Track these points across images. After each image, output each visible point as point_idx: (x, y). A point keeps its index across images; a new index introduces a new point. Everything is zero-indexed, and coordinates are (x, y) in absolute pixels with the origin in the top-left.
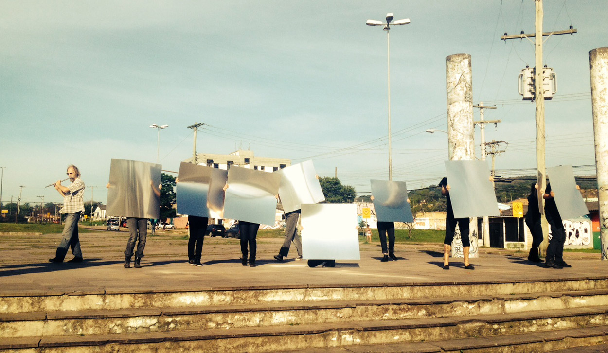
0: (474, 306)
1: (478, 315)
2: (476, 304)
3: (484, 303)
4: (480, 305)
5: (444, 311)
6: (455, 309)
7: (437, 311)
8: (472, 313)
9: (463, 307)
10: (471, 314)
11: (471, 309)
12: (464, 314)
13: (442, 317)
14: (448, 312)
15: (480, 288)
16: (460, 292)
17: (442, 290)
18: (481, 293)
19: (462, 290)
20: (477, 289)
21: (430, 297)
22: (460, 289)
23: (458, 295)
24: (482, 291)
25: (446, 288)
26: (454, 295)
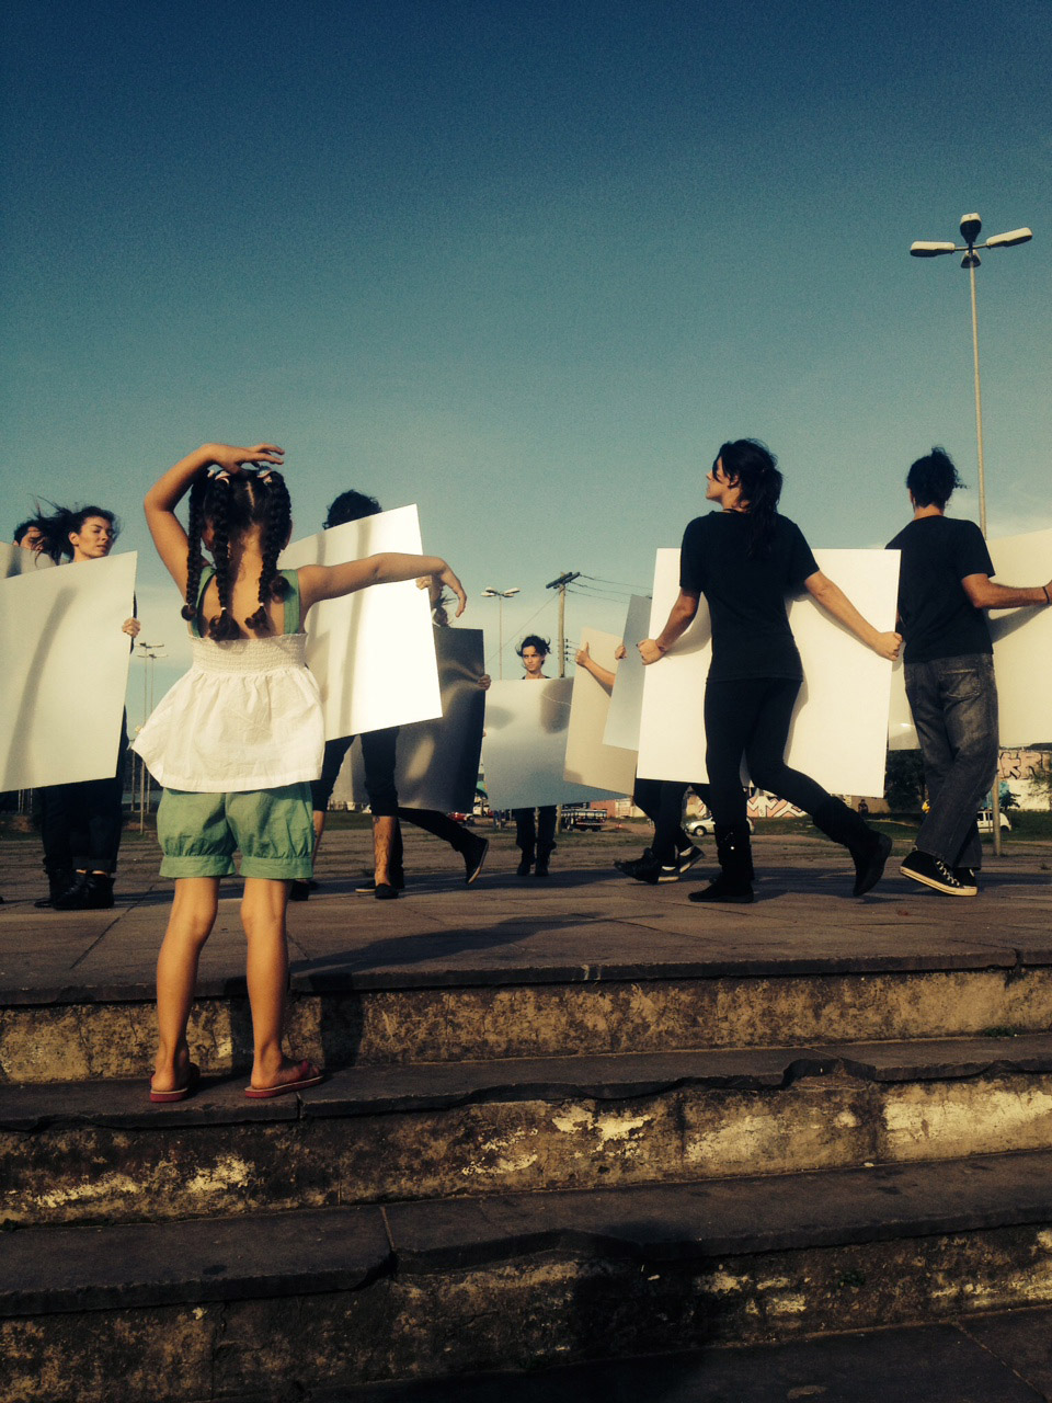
0: (638, 1122)
1: (668, 1185)
2: (659, 1110)
3: (721, 1100)
4: (691, 1115)
5: (403, 1161)
6: (490, 1146)
7: (346, 1160)
8: (627, 1166)
9: (555, 1129)
10: (612, 1177)
11: (619, 1143)
12: (558, 1174)
13: (383, 1199)
14: (429, 1167)
15: (770, 1000)
16: (632, 1022)
17: (504, 1013)
18: (779, 1028)
19: (644, 1014)
20: (752, 1007)
21: (413, 1059)
22: (629, 1002)
23: (612, 1044)
24: (790, 1017)
25: (532, 999)
26: (582, 1041)
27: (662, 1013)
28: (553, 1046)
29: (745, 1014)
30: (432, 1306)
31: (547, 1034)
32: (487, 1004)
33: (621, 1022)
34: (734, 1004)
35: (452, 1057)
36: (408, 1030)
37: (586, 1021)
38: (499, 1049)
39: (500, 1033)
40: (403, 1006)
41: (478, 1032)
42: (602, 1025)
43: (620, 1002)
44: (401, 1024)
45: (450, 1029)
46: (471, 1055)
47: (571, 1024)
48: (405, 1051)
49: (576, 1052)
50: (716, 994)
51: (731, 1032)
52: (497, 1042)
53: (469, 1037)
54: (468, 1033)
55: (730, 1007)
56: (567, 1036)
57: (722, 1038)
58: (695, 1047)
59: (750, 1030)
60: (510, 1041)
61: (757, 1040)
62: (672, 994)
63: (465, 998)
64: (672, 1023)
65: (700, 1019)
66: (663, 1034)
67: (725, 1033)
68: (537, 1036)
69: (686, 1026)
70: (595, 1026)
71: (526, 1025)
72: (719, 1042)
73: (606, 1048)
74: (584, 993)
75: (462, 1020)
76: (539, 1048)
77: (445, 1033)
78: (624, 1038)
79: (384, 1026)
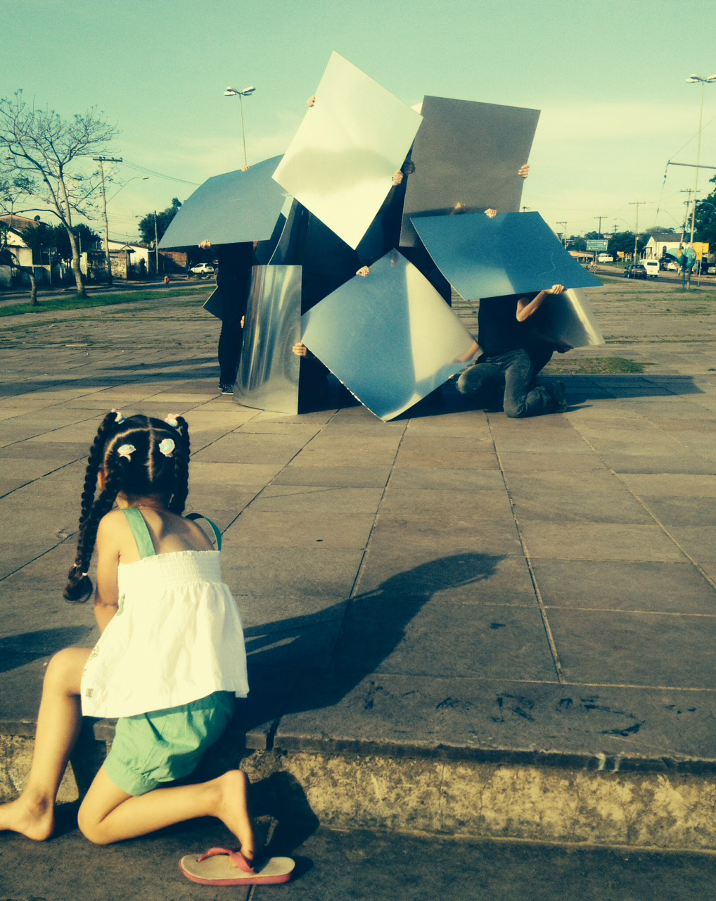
17: (504, 790)
19: (670, 808)
21: (403, 825)
22: (651, 794)
23: (628, 836)
25: (537, 780)
26: (593, 828)
27: (693, 809)
28: (559, 830)
31: (552, 817)
32: (485, 779)
33: (641, 813)
35: (445, 830)
36: (398, 796)
37: (599, 808)
38: (498, 827)
40: (393, 772)
41: (475, 807)
42: (618, 815)
43: (642, 793)
44: (391, 789)
45: (443, 800)
46: (465, 829)
47: (581, 810)
48: (395, 816)
49: (585, 839)
52: (495, 819)
53: (464, 811)
54: (463, 806)
56: (576, 822)
60: (510, 820)
63: (461, 770)
64: (703, 820)
66: (692, 831)
68: (541, 818)
70: (610, 815)
71: (529, 805)
73: (621, 839)
74: (599, 779)
75: (456, 793)
76: (542, 832)
77: (437, 804)
78: (644, 831)
79: (373, 790)
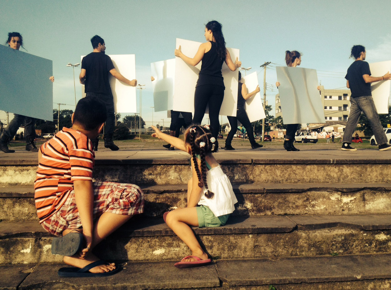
0: (353, 198)
1: (361, 214)
2: (358, 195)
3: (375, 193)
4: (366, 197)
5: (290, 205)
6: (313, 203)
7: (276, 204)
8: (349, 209)
9: (330, 199)
10: (346, 212)
11: (347, 204)
12: (331, 211)
13: (286, 214)
14: (297, 207)
15: (382, 170)
16: (344, 175)
17: (308, 171)
18: (384, 178)
19: (347, 173)
20: (377, 172)
21: (285, 182)
22: (343, 170)
23: (338, 181)
24: (387, 175)
25: (316, 168)
26: (330, 179)
27: (352, 173)
28: (322, 181)
29: (375, 174)
30: (308, 238)
31: (320, 177)
32: (304, 169)
33: (341, 175)
34: (372, 171)
35: (295, 182)
36: (283, 175)
37: (331, 174)
38: (308, 181)
39: (308, 177)
40: (282, 168)
41: (302, 176)
42: (335, 176)
43: (340, 170)
44: (281, 173)
45: (294, 175)
46: (300, 182)
47: (327, 175)
48: (282, 180)
49: (328, 182)
50: (367, 168)
51: (371, 179)
52: (307, 179)
53: (299, 177)
54: (299, 176)
55: (371, 172)
56: (326, 178)
57: (368, 180)
58: (361, 182)
59: (376, 178)
60: (310, 179)
61: (378, 181)
62: (355, 168)
63: (298, 167)
64: (355, 176)
65: (362, 175)
66: (352, 178)
67: (369, 179)
68: (318, 178)
69: (359, 177)
70: (334, 176)
71: (315, 175)
72: (368, 181)
73: (337, 182)
74: (330, 167)
75: (297, 173)
76: (318, 181)
77: (293, 176)
78: (342, 179)
79: (277, 173)
